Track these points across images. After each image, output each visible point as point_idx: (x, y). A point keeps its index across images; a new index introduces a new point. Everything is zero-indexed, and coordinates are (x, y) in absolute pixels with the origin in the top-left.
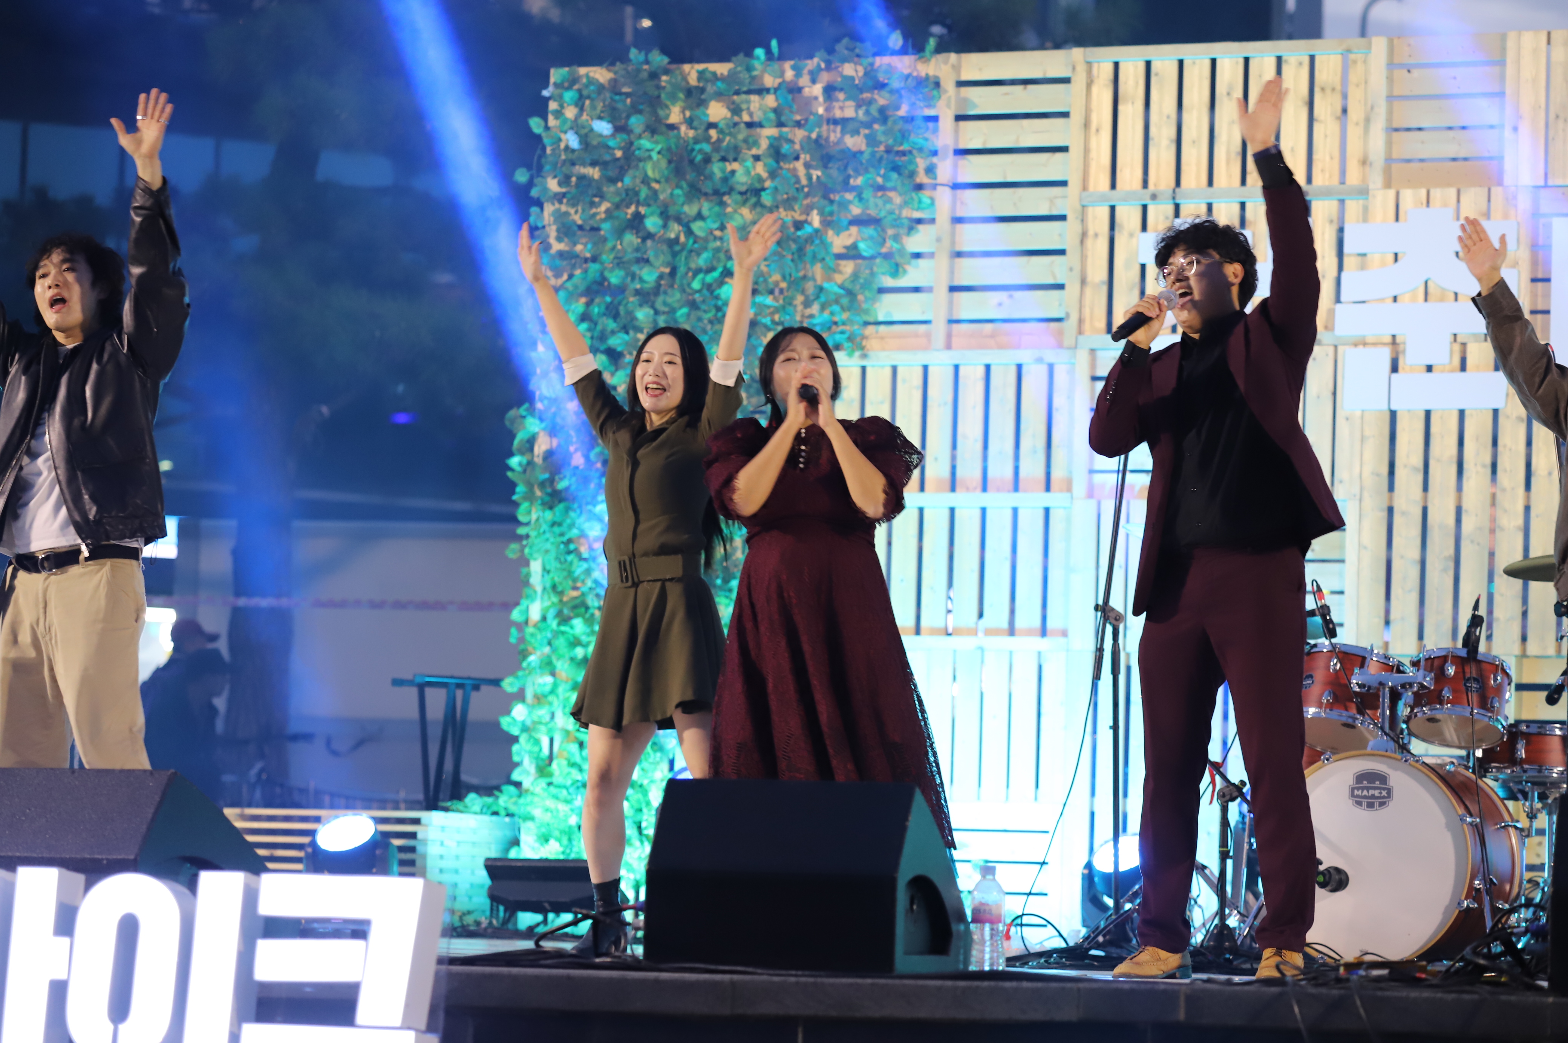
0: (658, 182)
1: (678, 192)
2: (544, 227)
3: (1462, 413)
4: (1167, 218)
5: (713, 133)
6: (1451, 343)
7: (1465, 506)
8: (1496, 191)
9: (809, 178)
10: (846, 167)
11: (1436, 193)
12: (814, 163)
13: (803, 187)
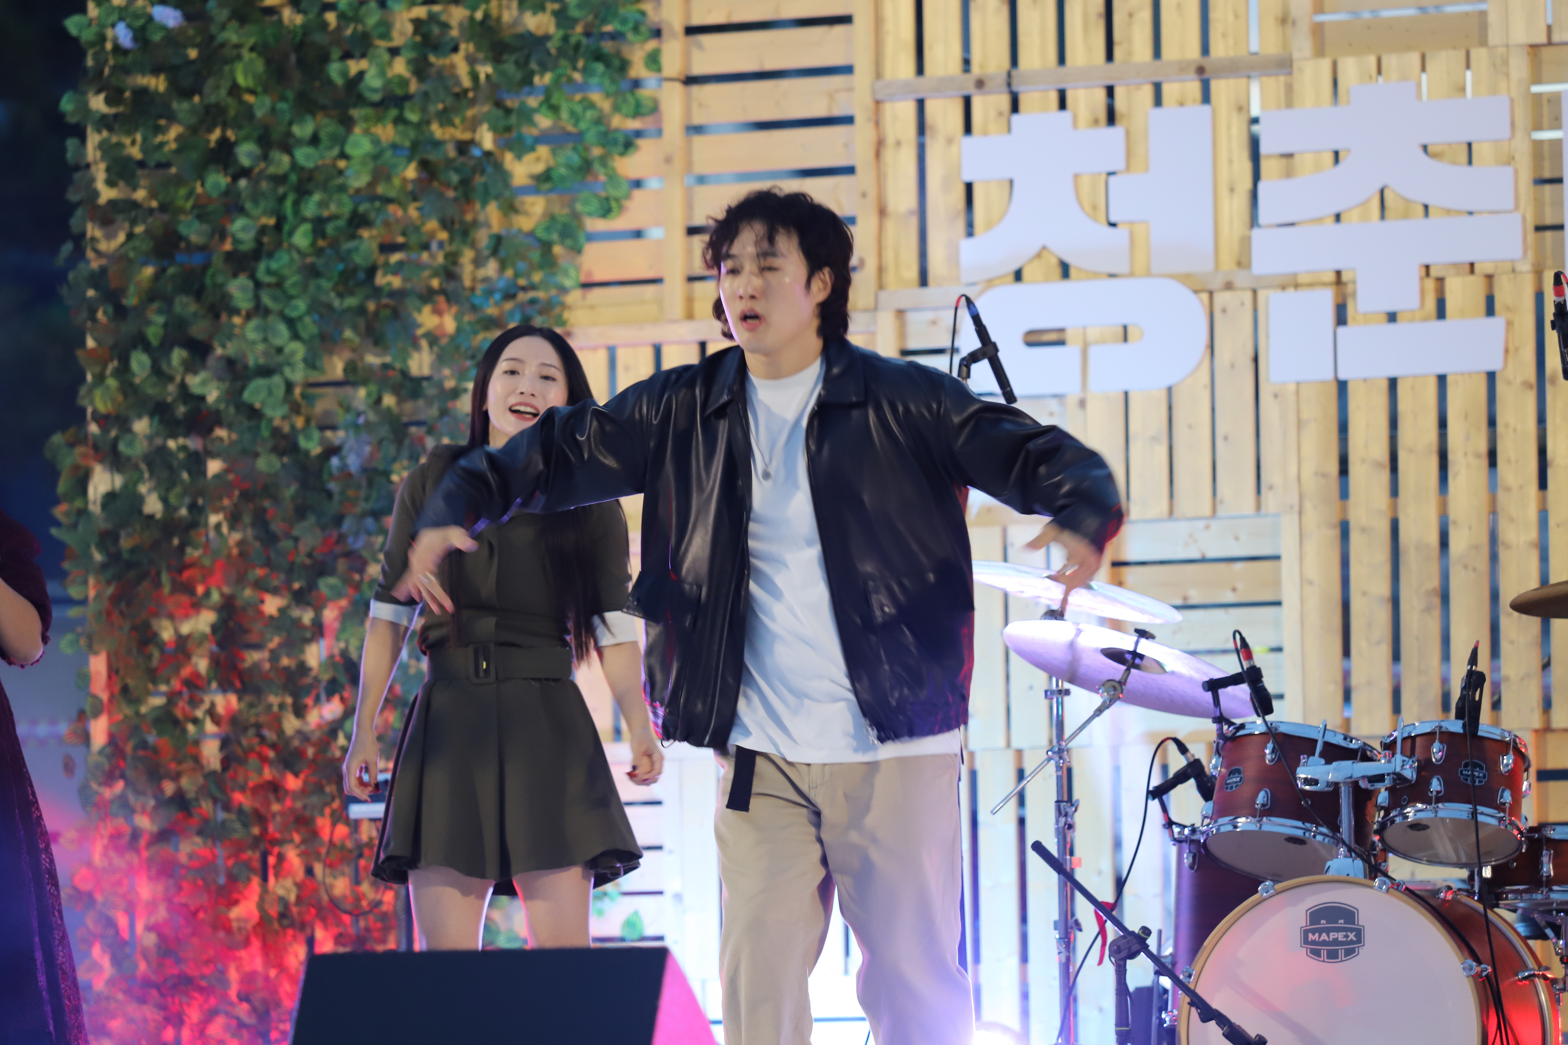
0: (252, 92)
1: (282, 106)
2: (88, 166)
3: (1442, 380)
4: (1001, 114)
5: (331, 17)
6: (1421, 279)
7: (1453, 515)
8: (1479, 55)
9: (475, 77)
10: (527, 62)
11: (1391, 61)
12: (481, 55)
13: (466, 91)
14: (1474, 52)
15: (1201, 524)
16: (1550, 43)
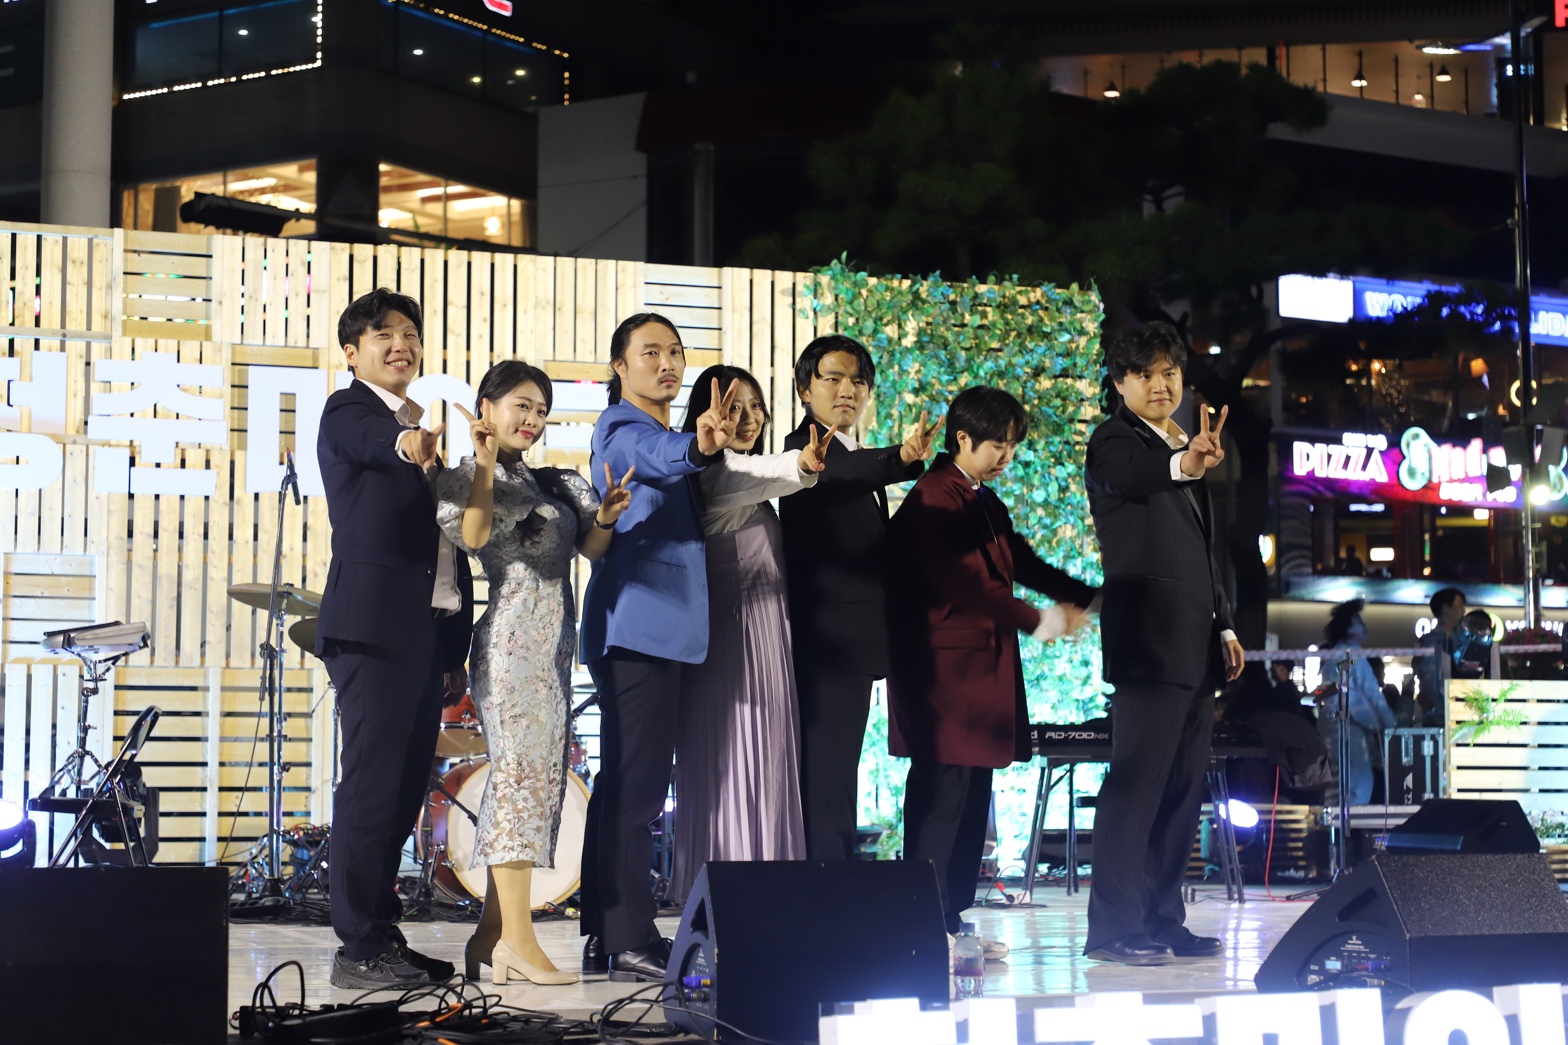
3: (182, 497)
6: (174, 448)
7: (185, 563)
8: (207, 345)
14: (204, 343)
15: (54, 557)
16: (242, 344)
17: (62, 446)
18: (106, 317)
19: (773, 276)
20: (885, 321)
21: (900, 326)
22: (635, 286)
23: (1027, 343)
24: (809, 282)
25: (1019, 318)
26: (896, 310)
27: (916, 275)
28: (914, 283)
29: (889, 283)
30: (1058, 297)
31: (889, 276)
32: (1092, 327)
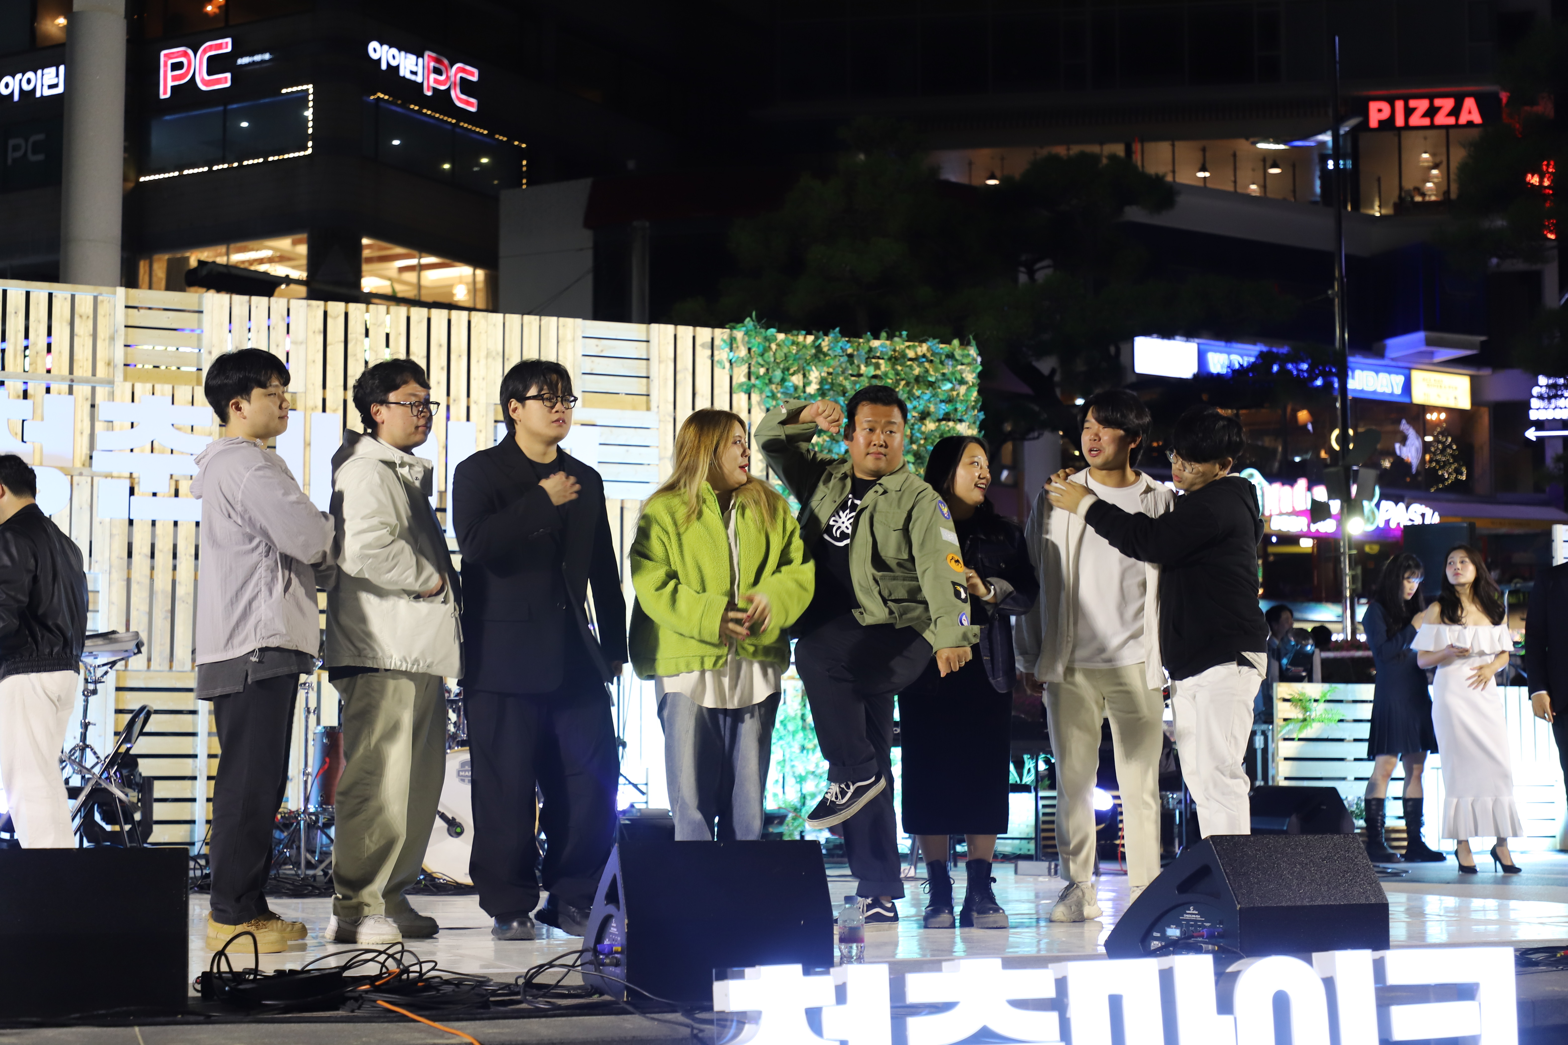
3: (176, 523)
6: (169, 480)
7: (178, 582)
11: (157, 387)
14: (196, 388)
17: (69, 477)
18: (109, 364)
19: (694, 331)
20: (792, 371)
21: (804, 376)
22: (574, 339)
23: (914, 391)
24: (726, 337)
25: (908, 369)
26: (801, 362)
27: (818, 331)
28: (817, 338)
29: (795, 338)
30: (941, 351)
31: (795, 332)
32: (971, 377)
